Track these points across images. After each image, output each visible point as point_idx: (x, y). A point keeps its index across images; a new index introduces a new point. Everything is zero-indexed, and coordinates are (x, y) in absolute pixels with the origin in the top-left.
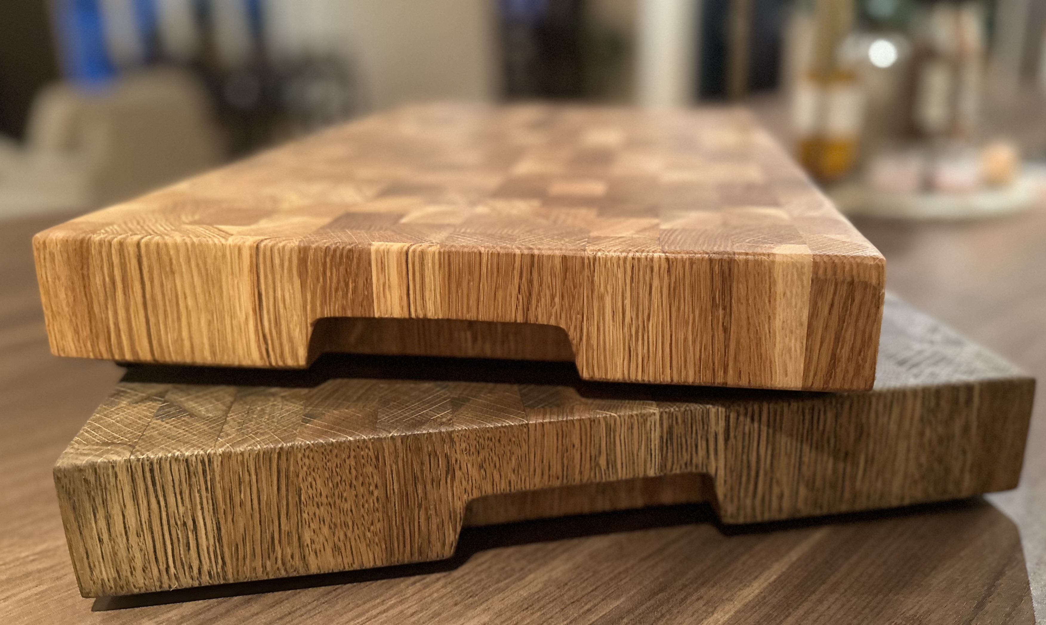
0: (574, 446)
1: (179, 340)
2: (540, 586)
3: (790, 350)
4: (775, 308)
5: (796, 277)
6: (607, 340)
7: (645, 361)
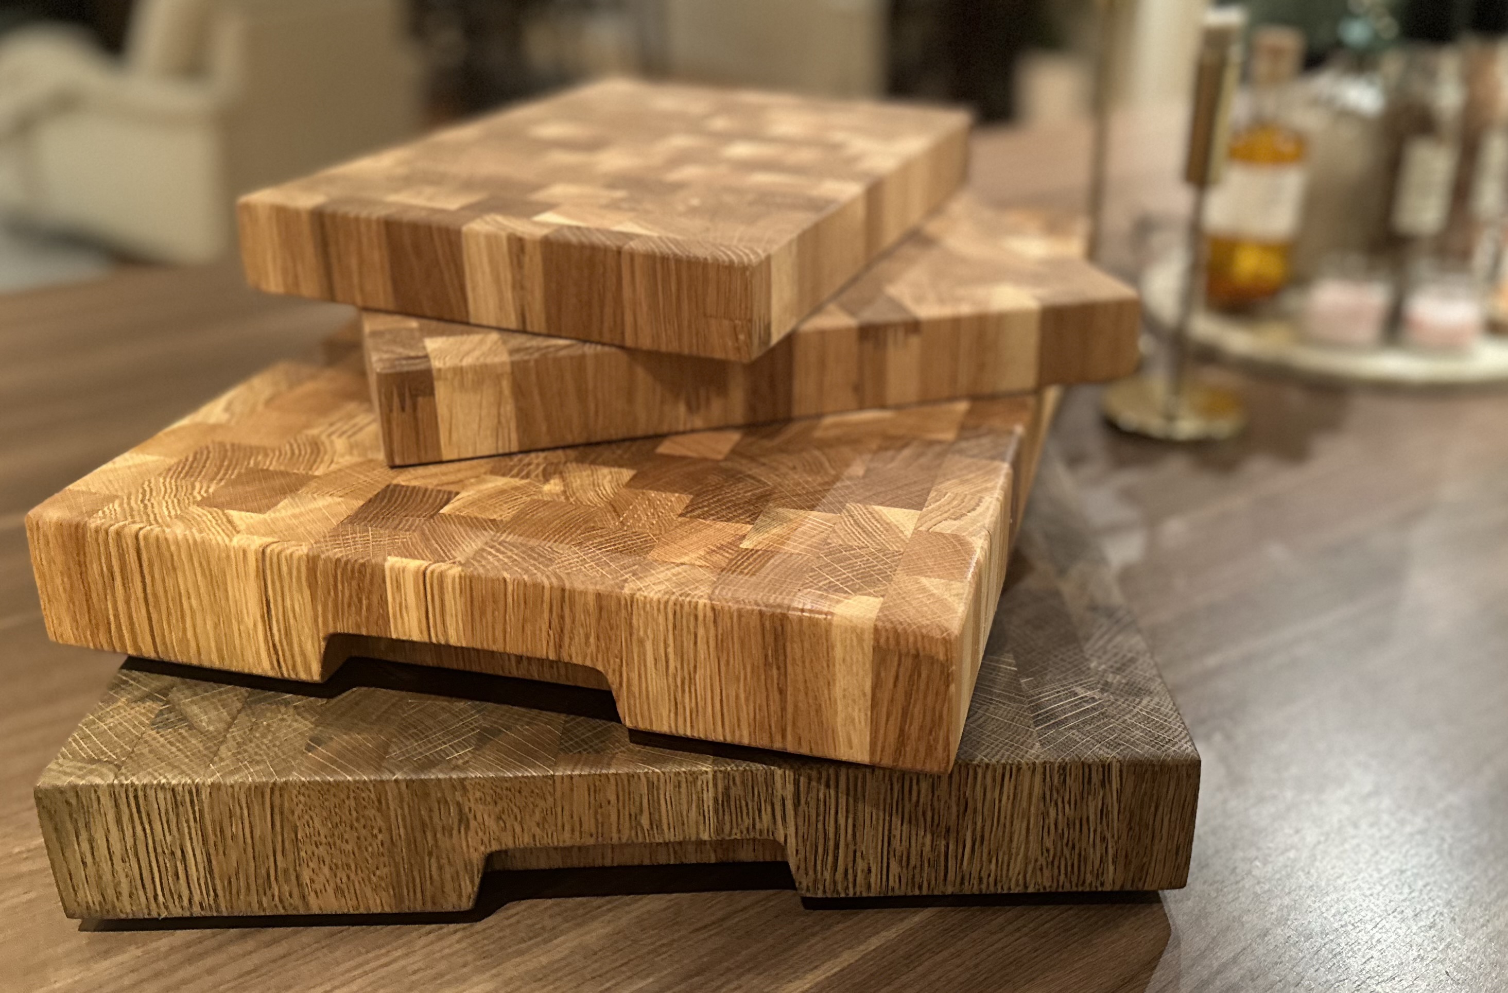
0: (609, 802)
1: (184, 640)
2: (567, 952)
3: (853, 721)
4: (834, 675)
5: (855, 643)
6: (650, 689)
7: (694, 716)
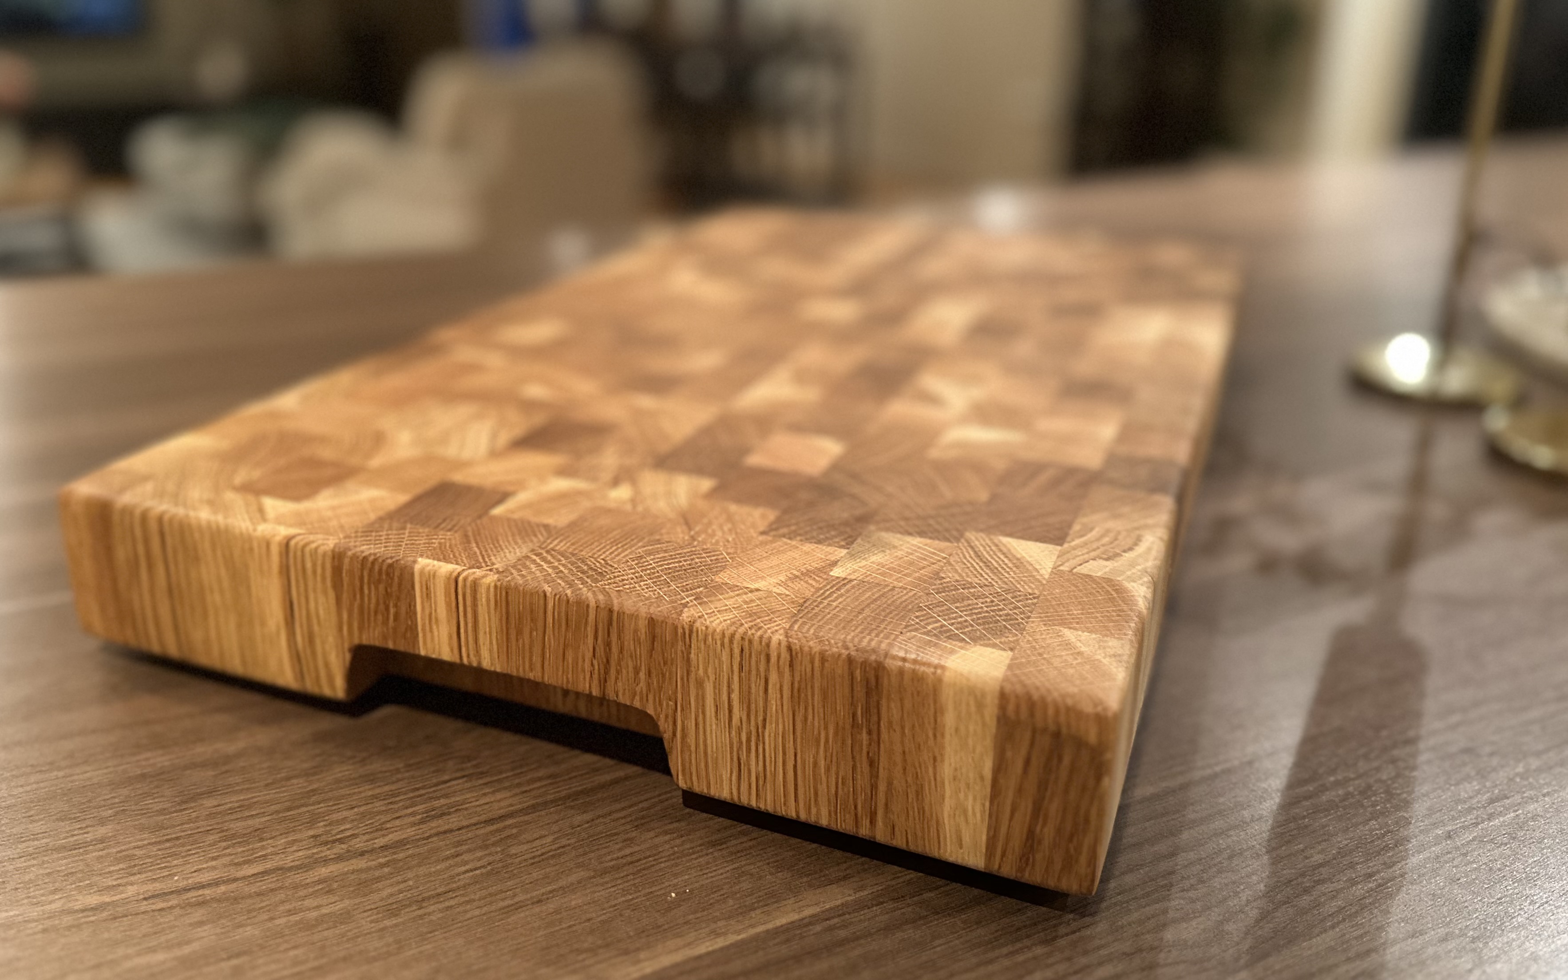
3: (965, 812)
4: (942, 747)
5: (973, 709)
6: (709, 742)
7: (761, 782)
